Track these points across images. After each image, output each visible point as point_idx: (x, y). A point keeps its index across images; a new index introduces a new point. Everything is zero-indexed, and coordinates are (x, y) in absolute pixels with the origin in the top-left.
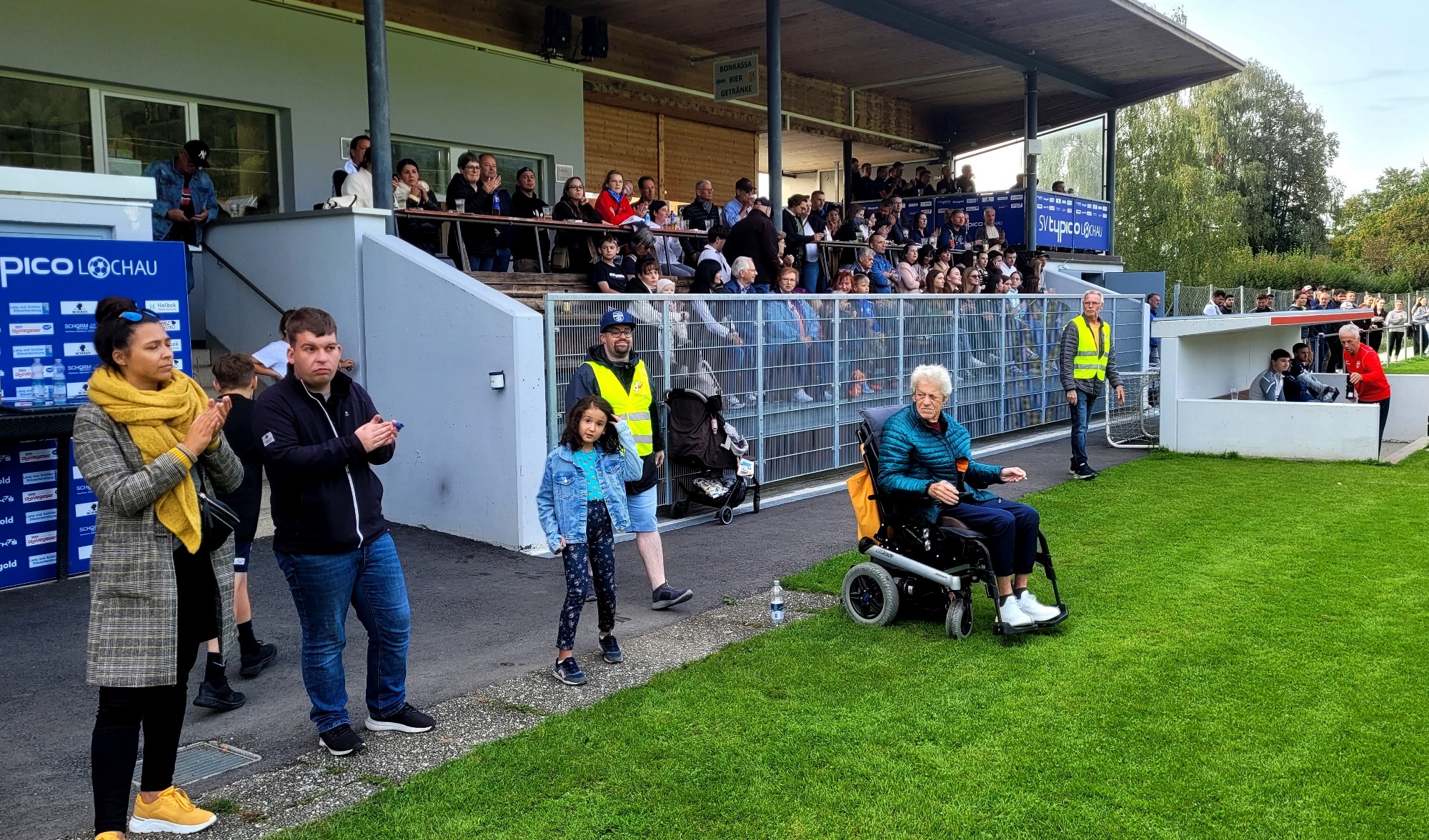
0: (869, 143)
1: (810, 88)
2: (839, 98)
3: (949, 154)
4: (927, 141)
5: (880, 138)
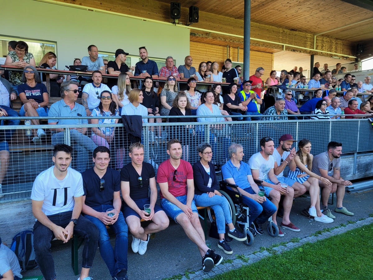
0: (322, 56)
1: (296, 35)
2: (309, 39)
3: (359, 59)
4: (349, 55)
5: (327, 54)
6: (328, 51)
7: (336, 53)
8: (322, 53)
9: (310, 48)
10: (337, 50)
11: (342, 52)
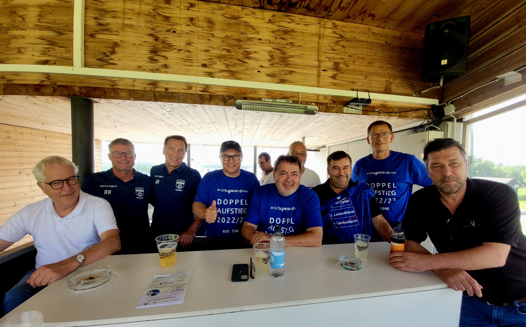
3: (452, 110)
4: (387, 91)
5: (206, 88)
6: (210, 75)
7: (282, 81)
8: (154, 83)
9: (46, 63)
10: (286, 65)
11: (334, 77)
